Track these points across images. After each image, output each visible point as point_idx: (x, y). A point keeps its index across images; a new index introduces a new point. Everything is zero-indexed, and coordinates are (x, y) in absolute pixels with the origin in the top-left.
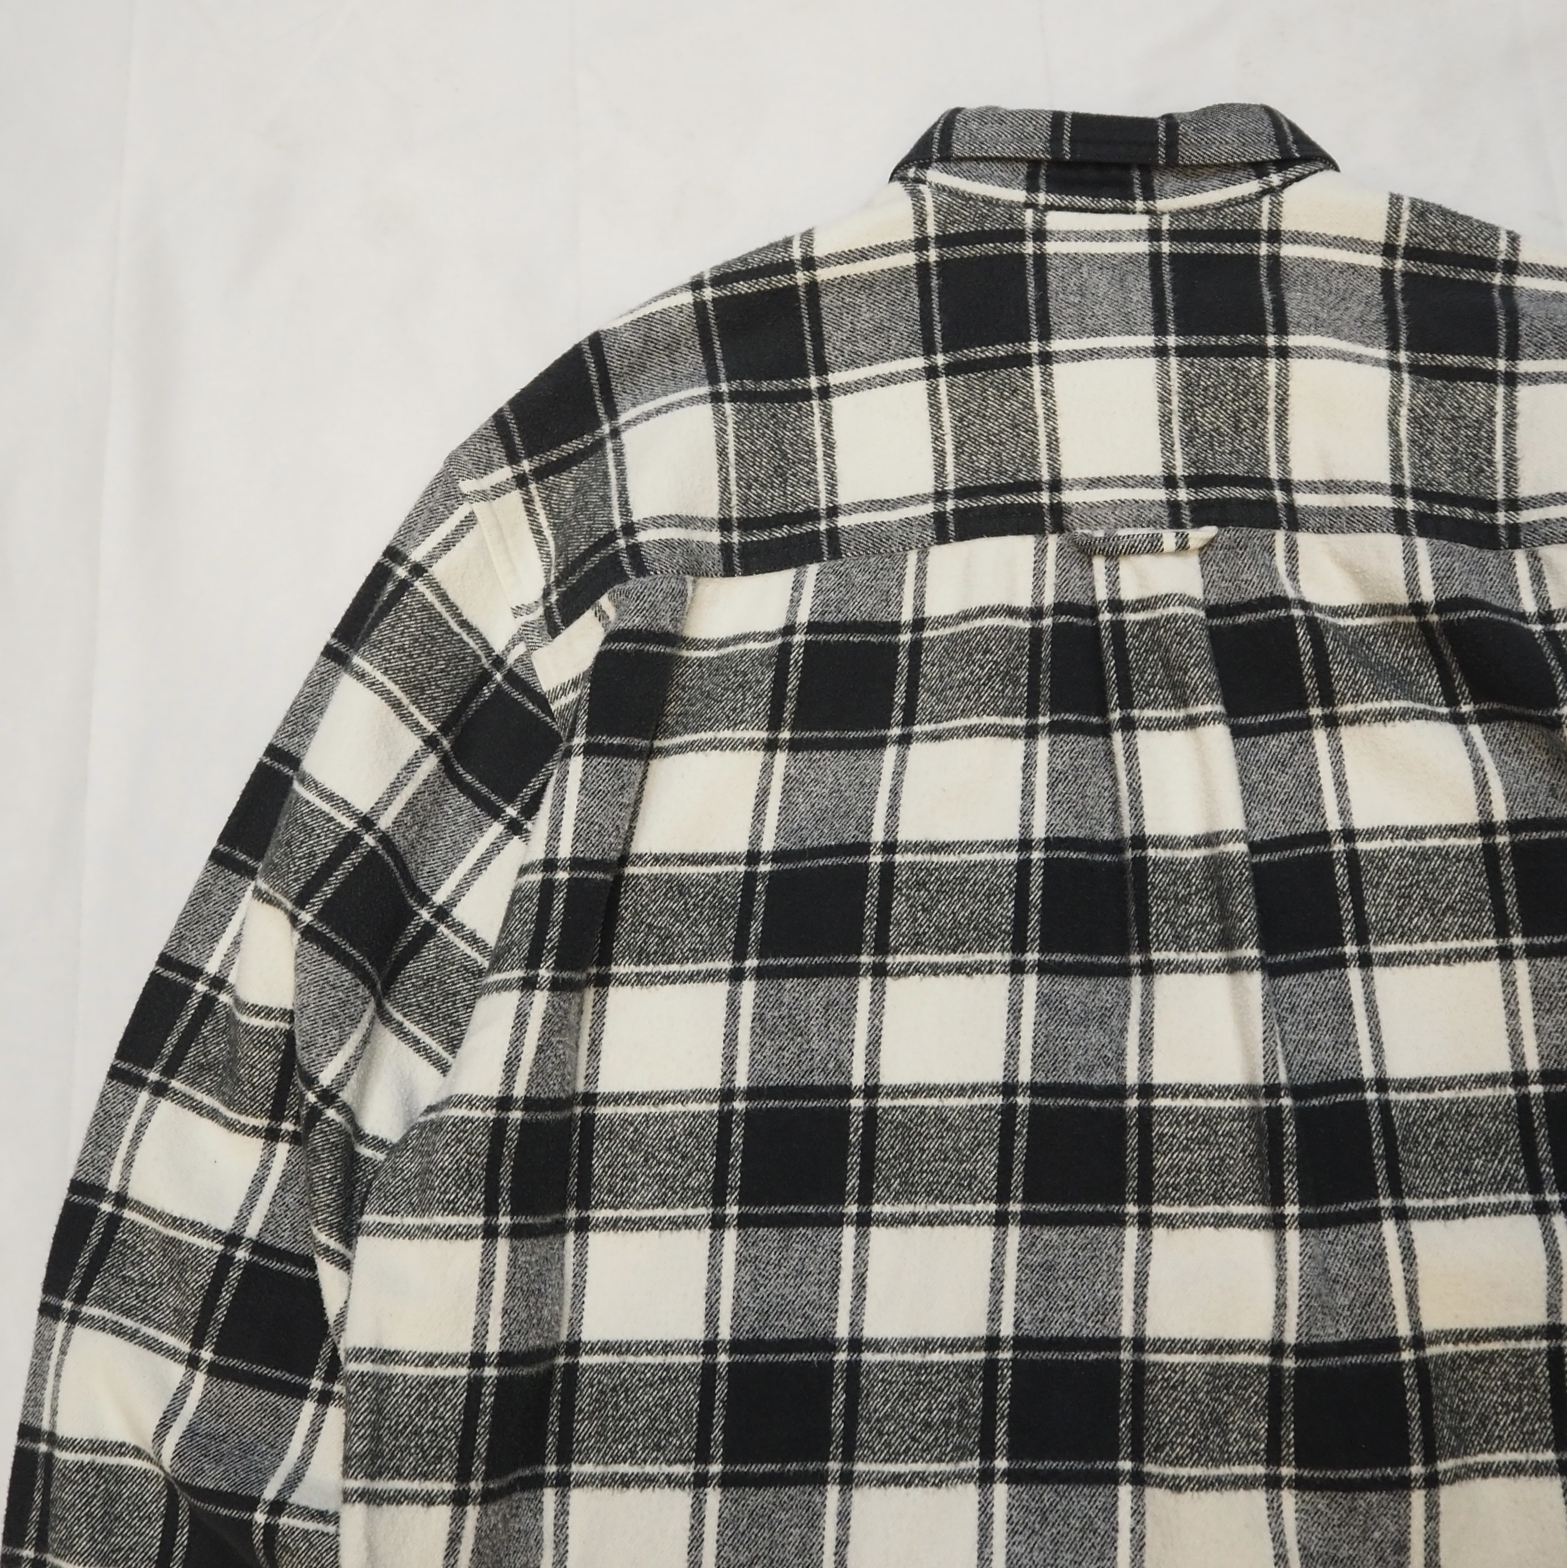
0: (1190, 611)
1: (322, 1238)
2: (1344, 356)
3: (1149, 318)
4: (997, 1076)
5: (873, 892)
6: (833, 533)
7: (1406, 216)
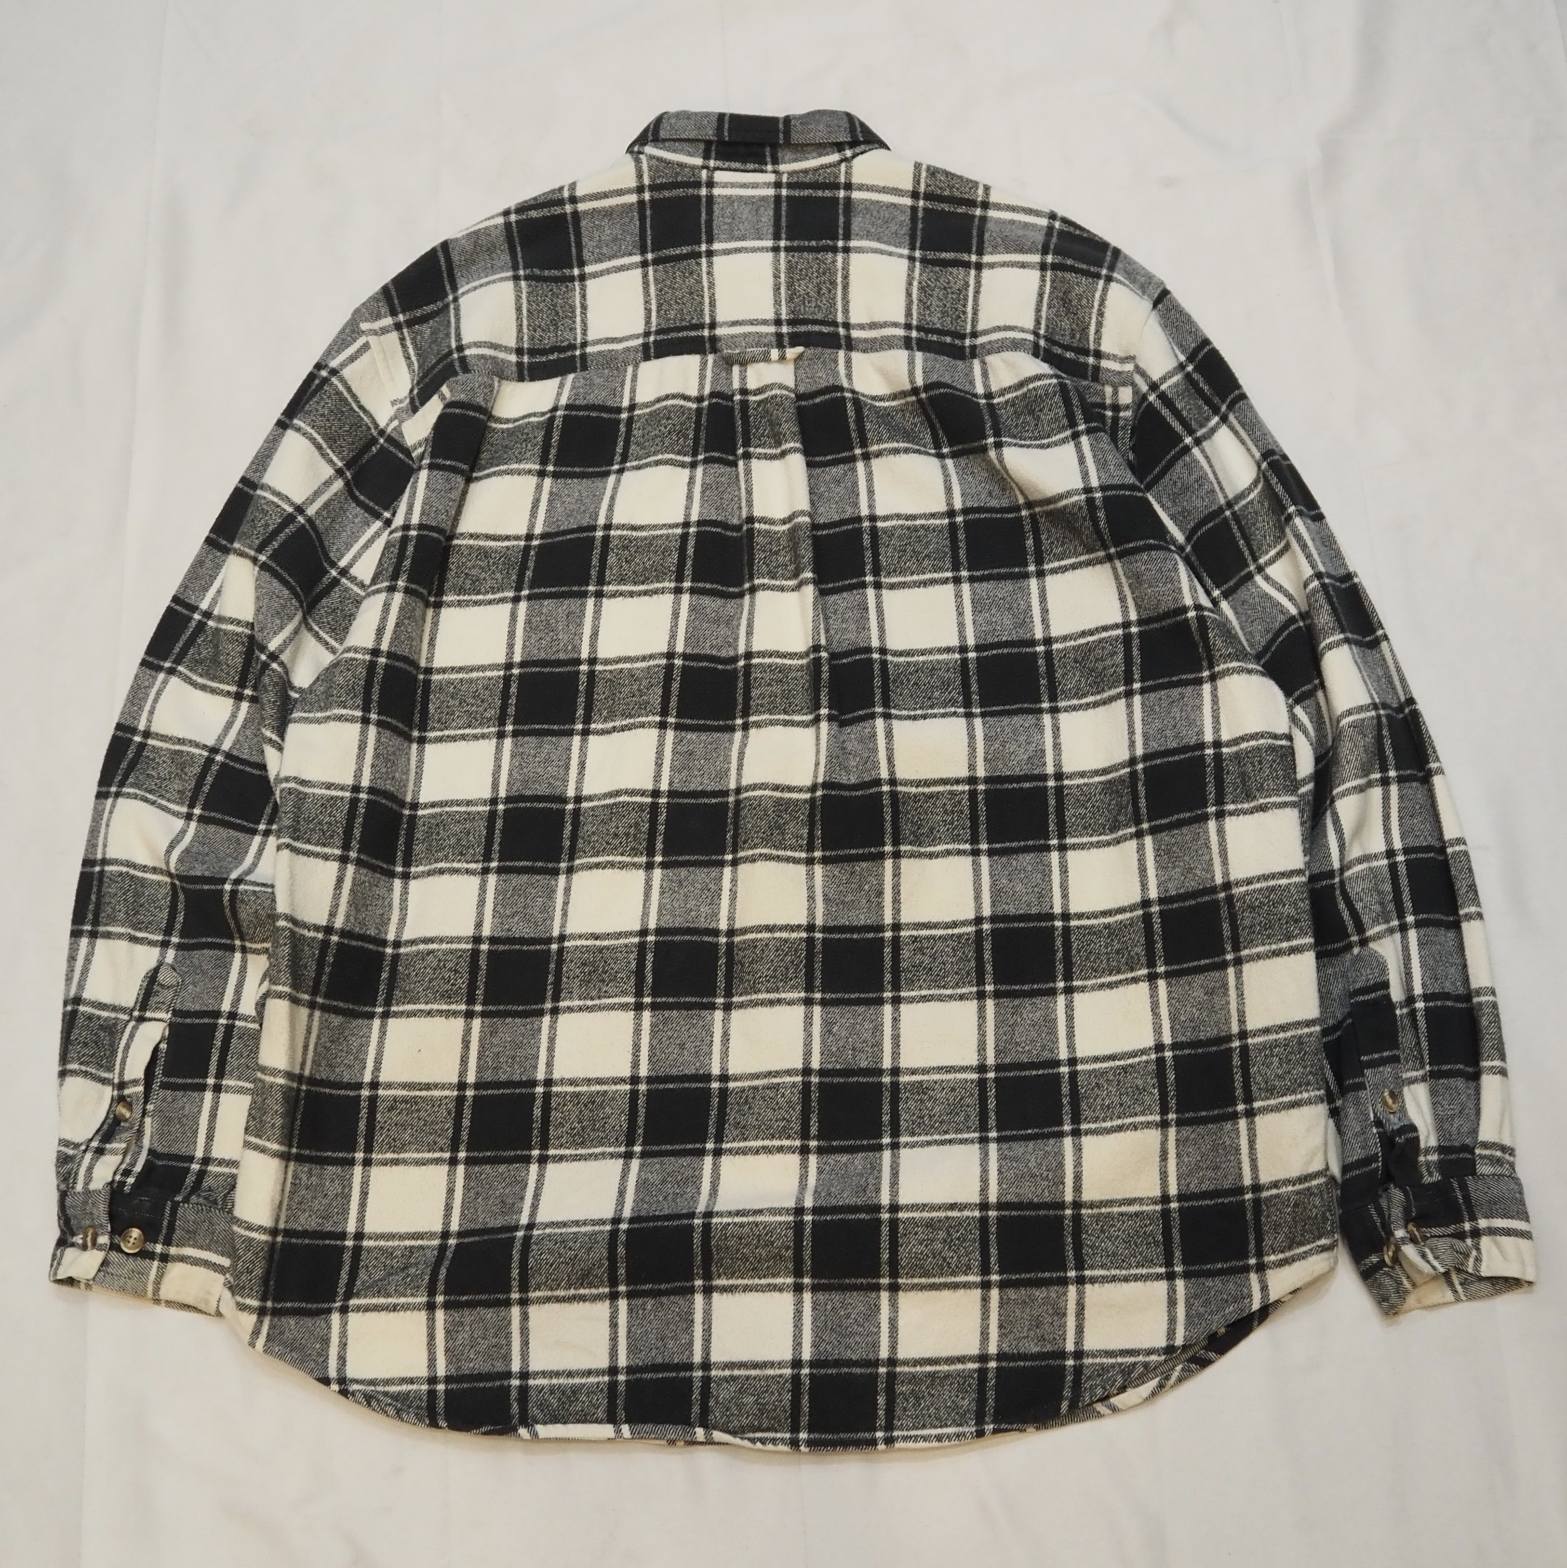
0: (785, 392)
1: (268, 733)
2: (882, 252)
3: (771, 231)
4: (664, 649)
5: (597, 552)
6: (584, 356)
7: (924, 174)
